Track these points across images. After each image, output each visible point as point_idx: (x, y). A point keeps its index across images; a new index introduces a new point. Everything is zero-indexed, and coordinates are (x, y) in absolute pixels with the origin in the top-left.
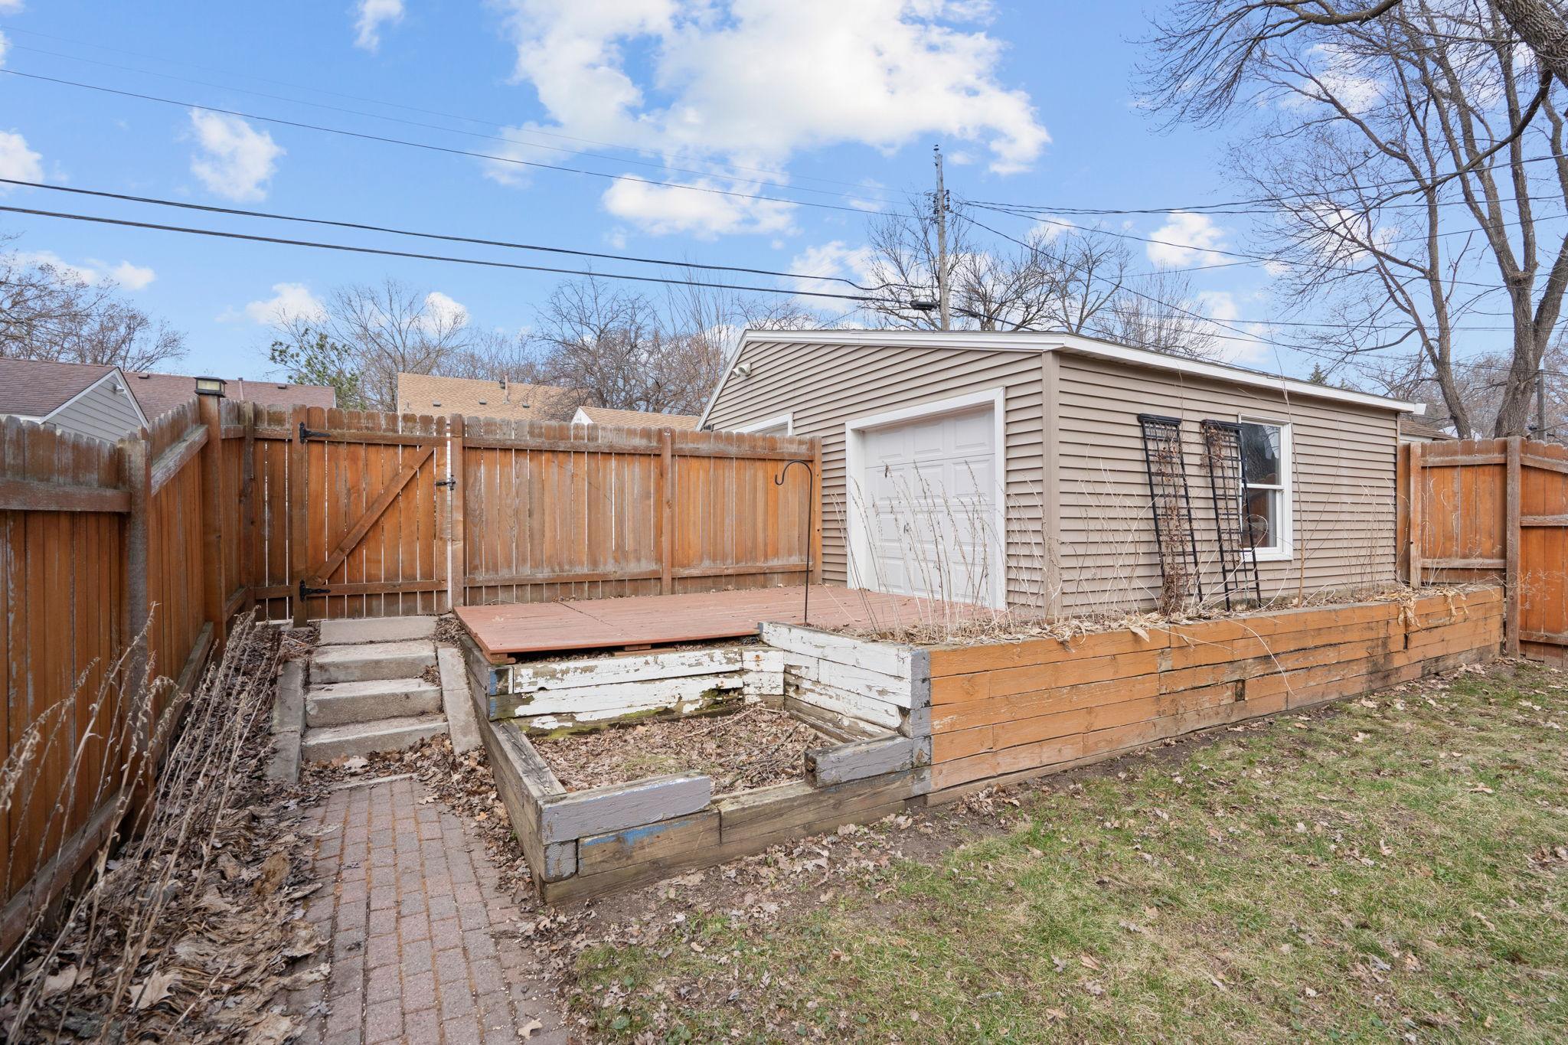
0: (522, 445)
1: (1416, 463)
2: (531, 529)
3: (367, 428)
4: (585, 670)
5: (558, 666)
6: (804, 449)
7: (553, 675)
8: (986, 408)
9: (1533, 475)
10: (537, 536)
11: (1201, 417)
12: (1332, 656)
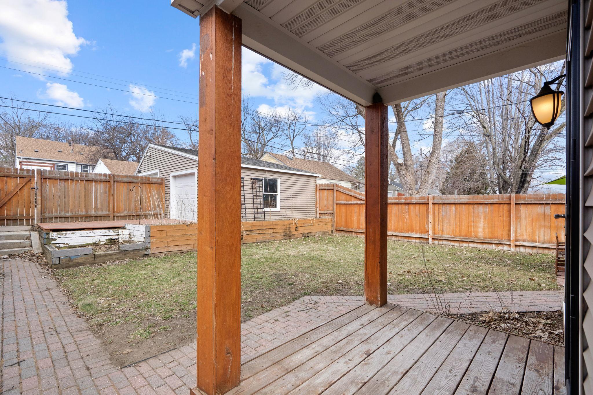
0: (62, 178)
1: (318, 189)
2: (65, 202)
3: (7, 172)
4: (72, 233)
5: (64, 232)
6: (159, 181)
7: (63, 234)
8: (193, 174)
9: (338, 192)
10: (67, 204)
11: (251, 177)
12: (271, 231)
